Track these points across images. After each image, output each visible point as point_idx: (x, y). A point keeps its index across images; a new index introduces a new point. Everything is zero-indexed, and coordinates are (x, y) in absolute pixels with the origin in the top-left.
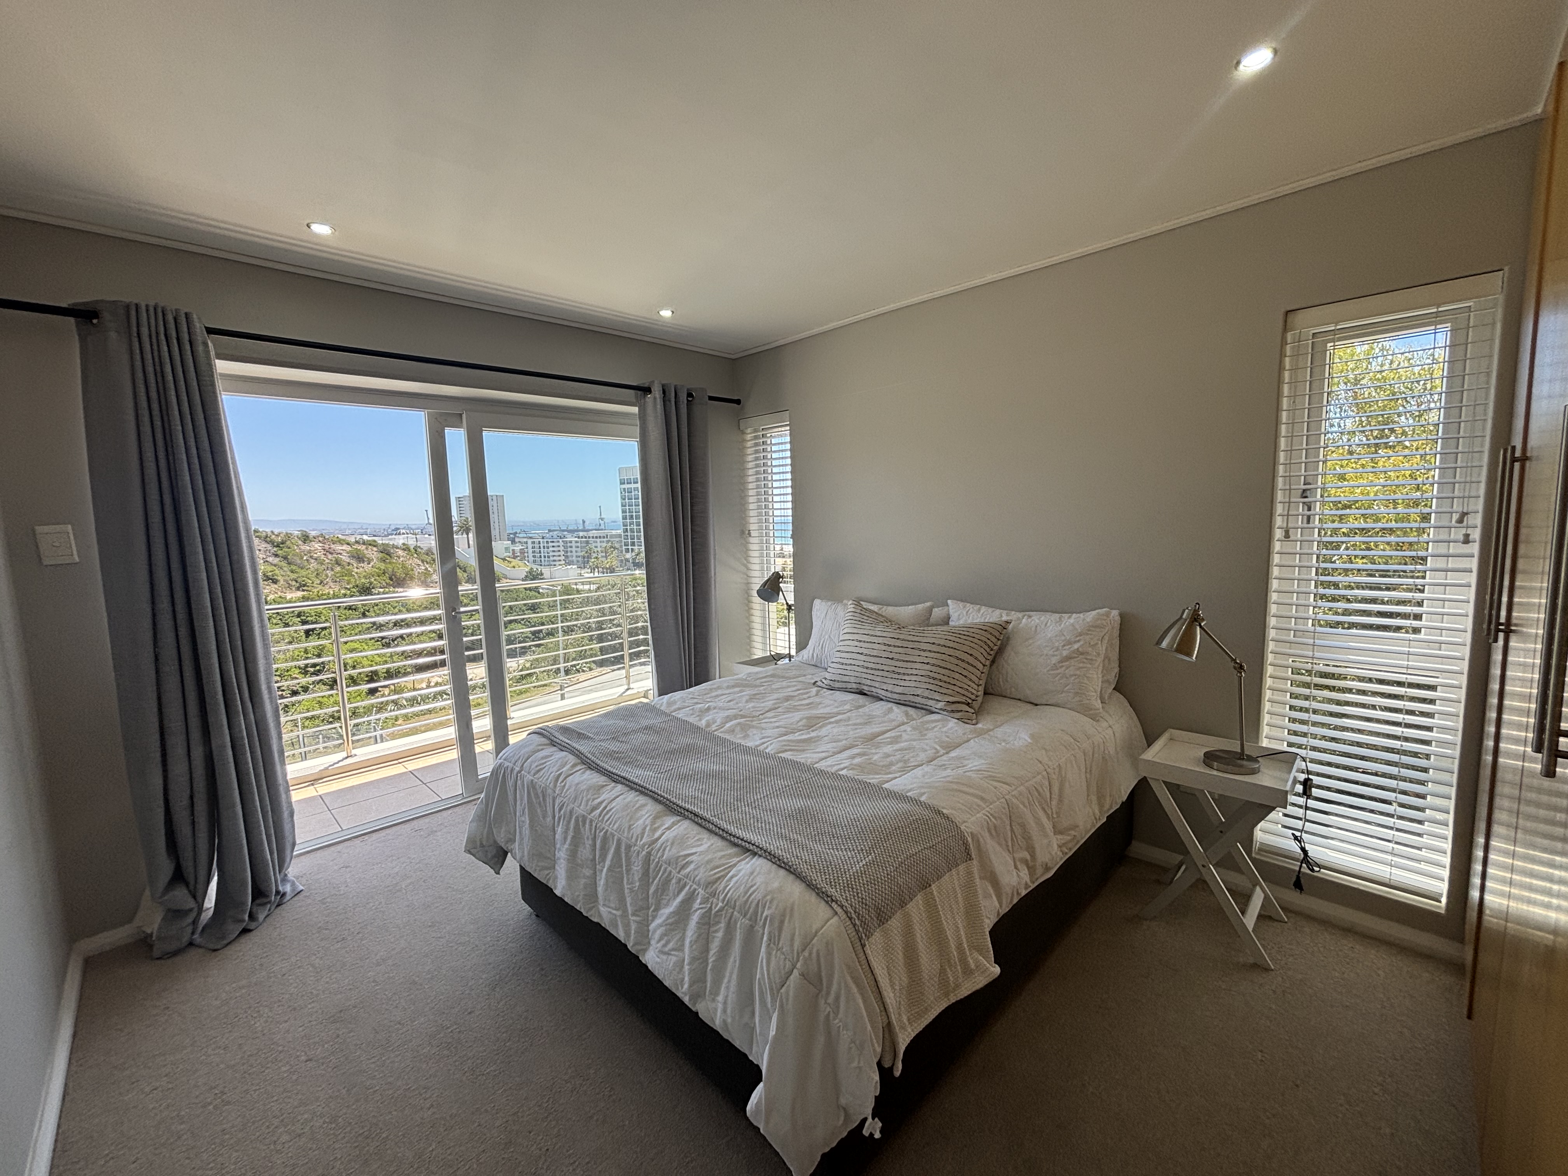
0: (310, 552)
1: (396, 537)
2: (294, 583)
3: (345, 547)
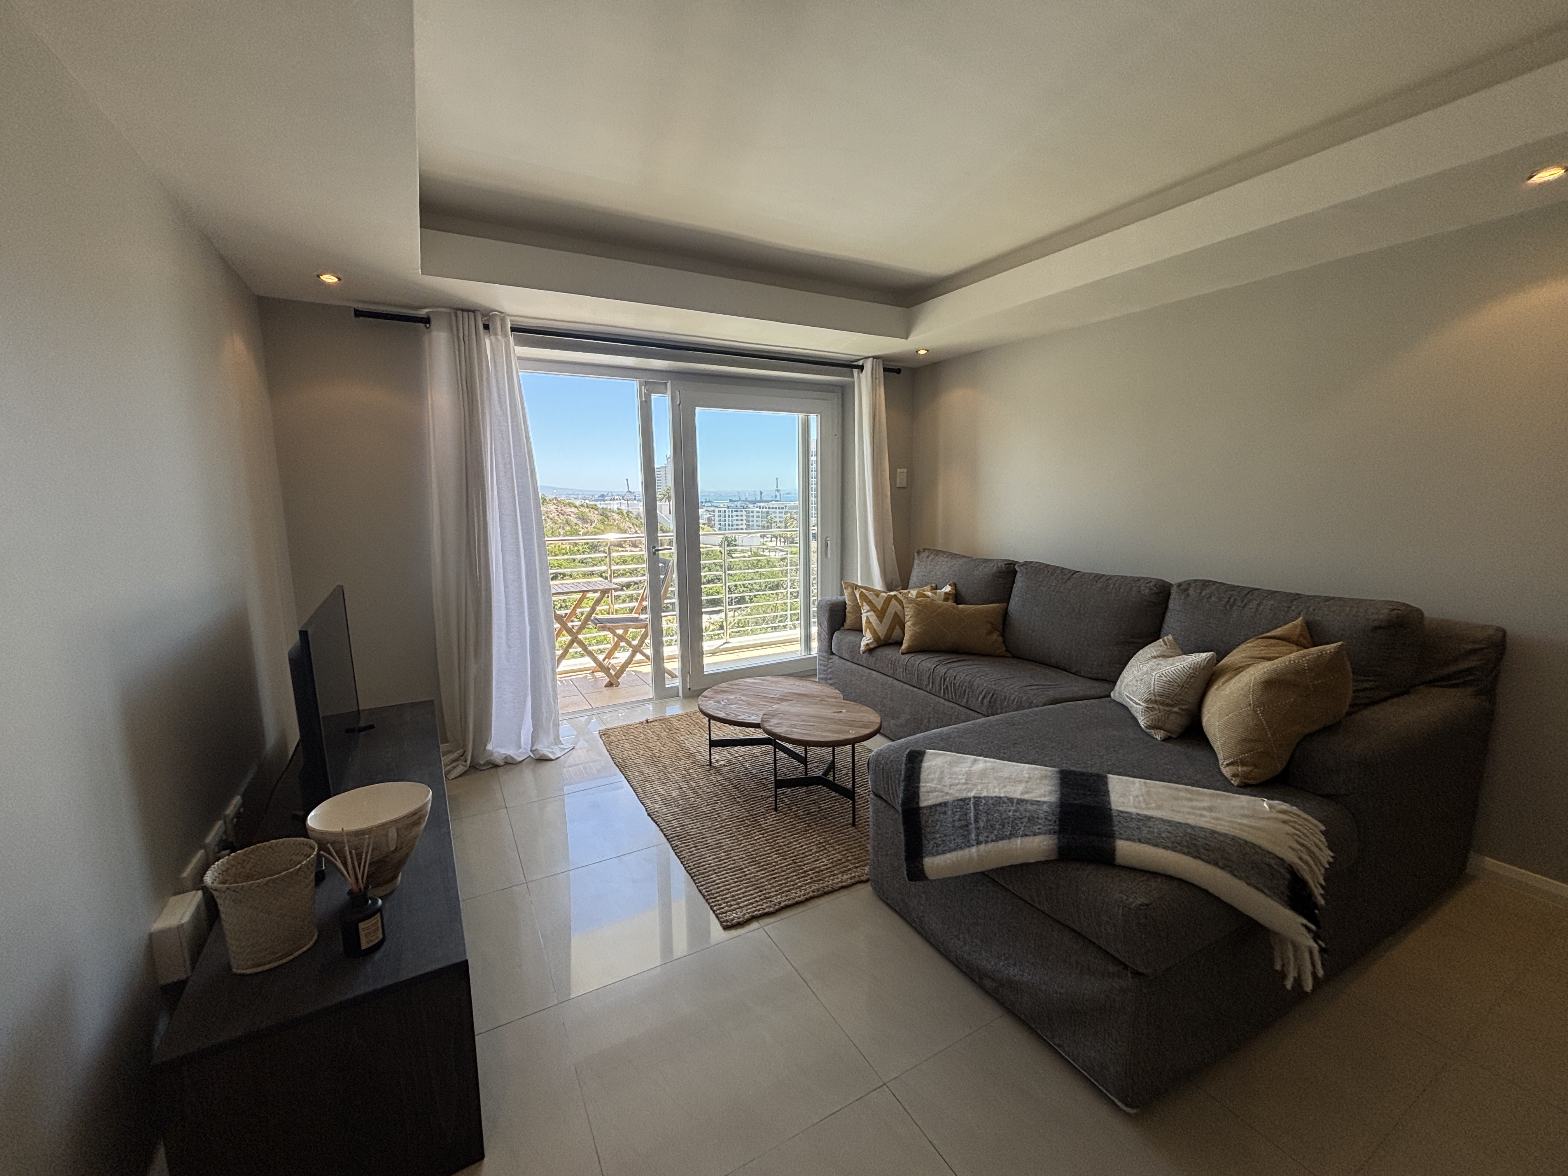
3: (573, 509)
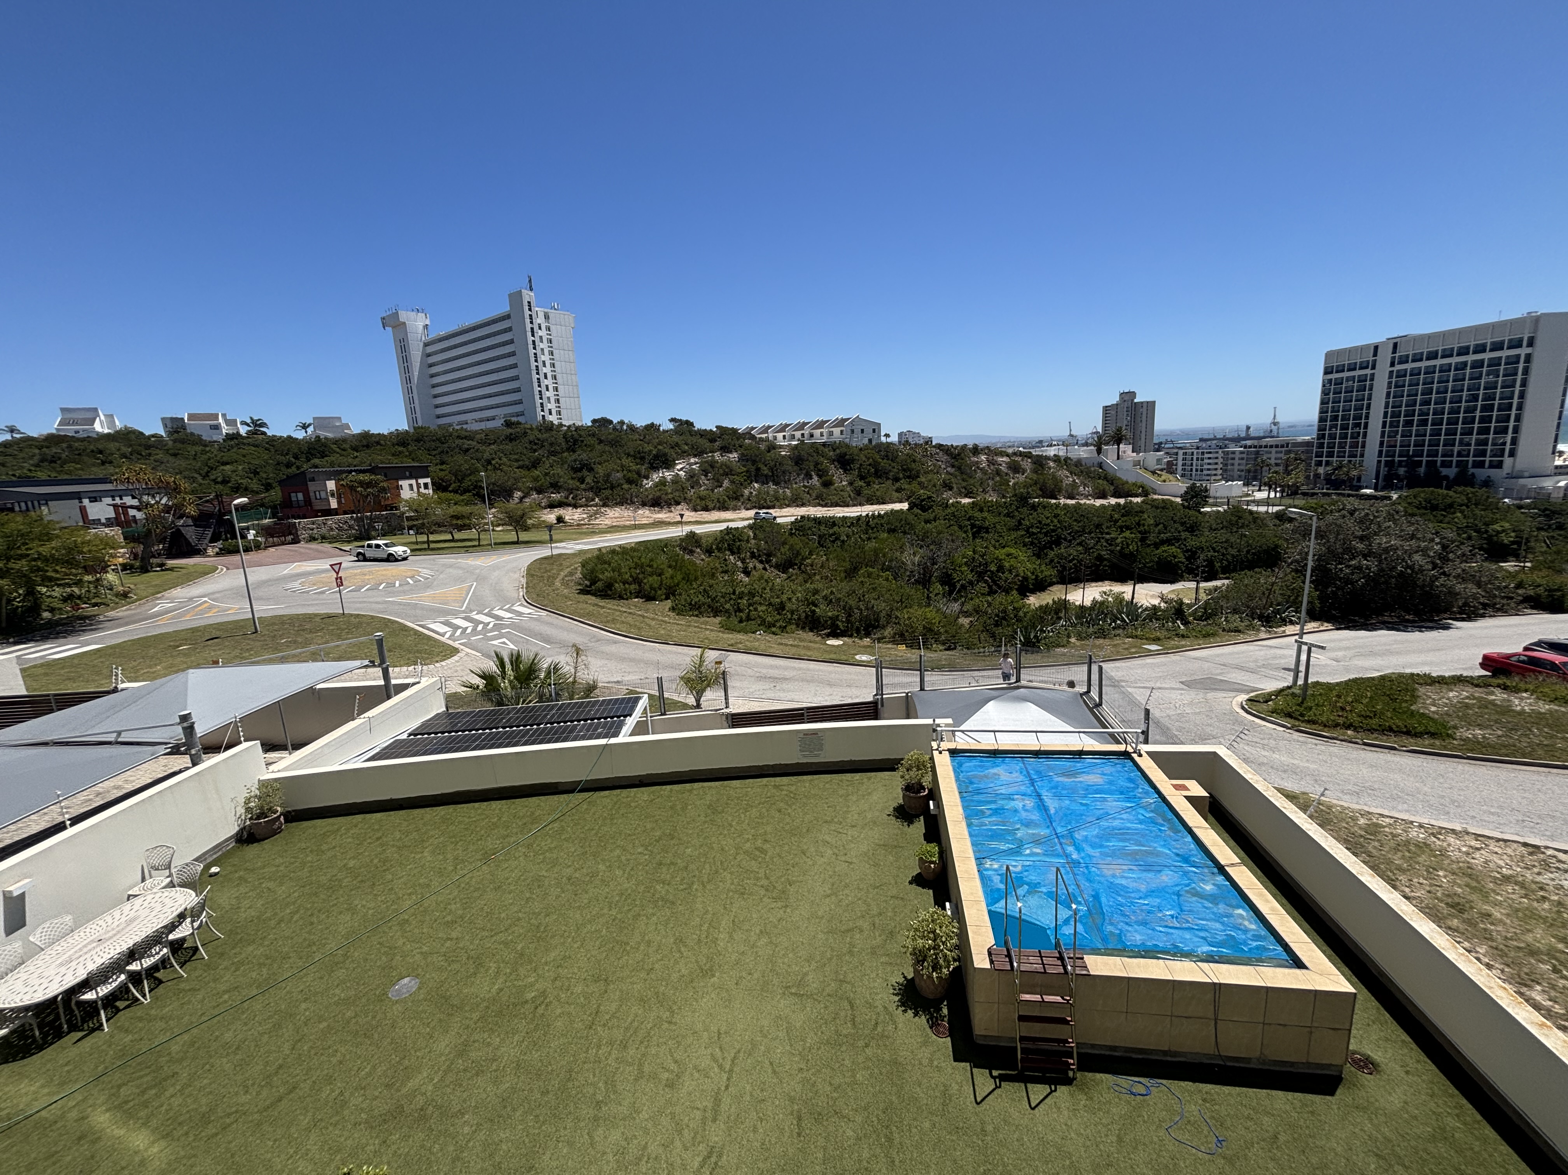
0: (977, 463)
1: (1049, 448)
2: (963, 490)
3: (1005, 459)
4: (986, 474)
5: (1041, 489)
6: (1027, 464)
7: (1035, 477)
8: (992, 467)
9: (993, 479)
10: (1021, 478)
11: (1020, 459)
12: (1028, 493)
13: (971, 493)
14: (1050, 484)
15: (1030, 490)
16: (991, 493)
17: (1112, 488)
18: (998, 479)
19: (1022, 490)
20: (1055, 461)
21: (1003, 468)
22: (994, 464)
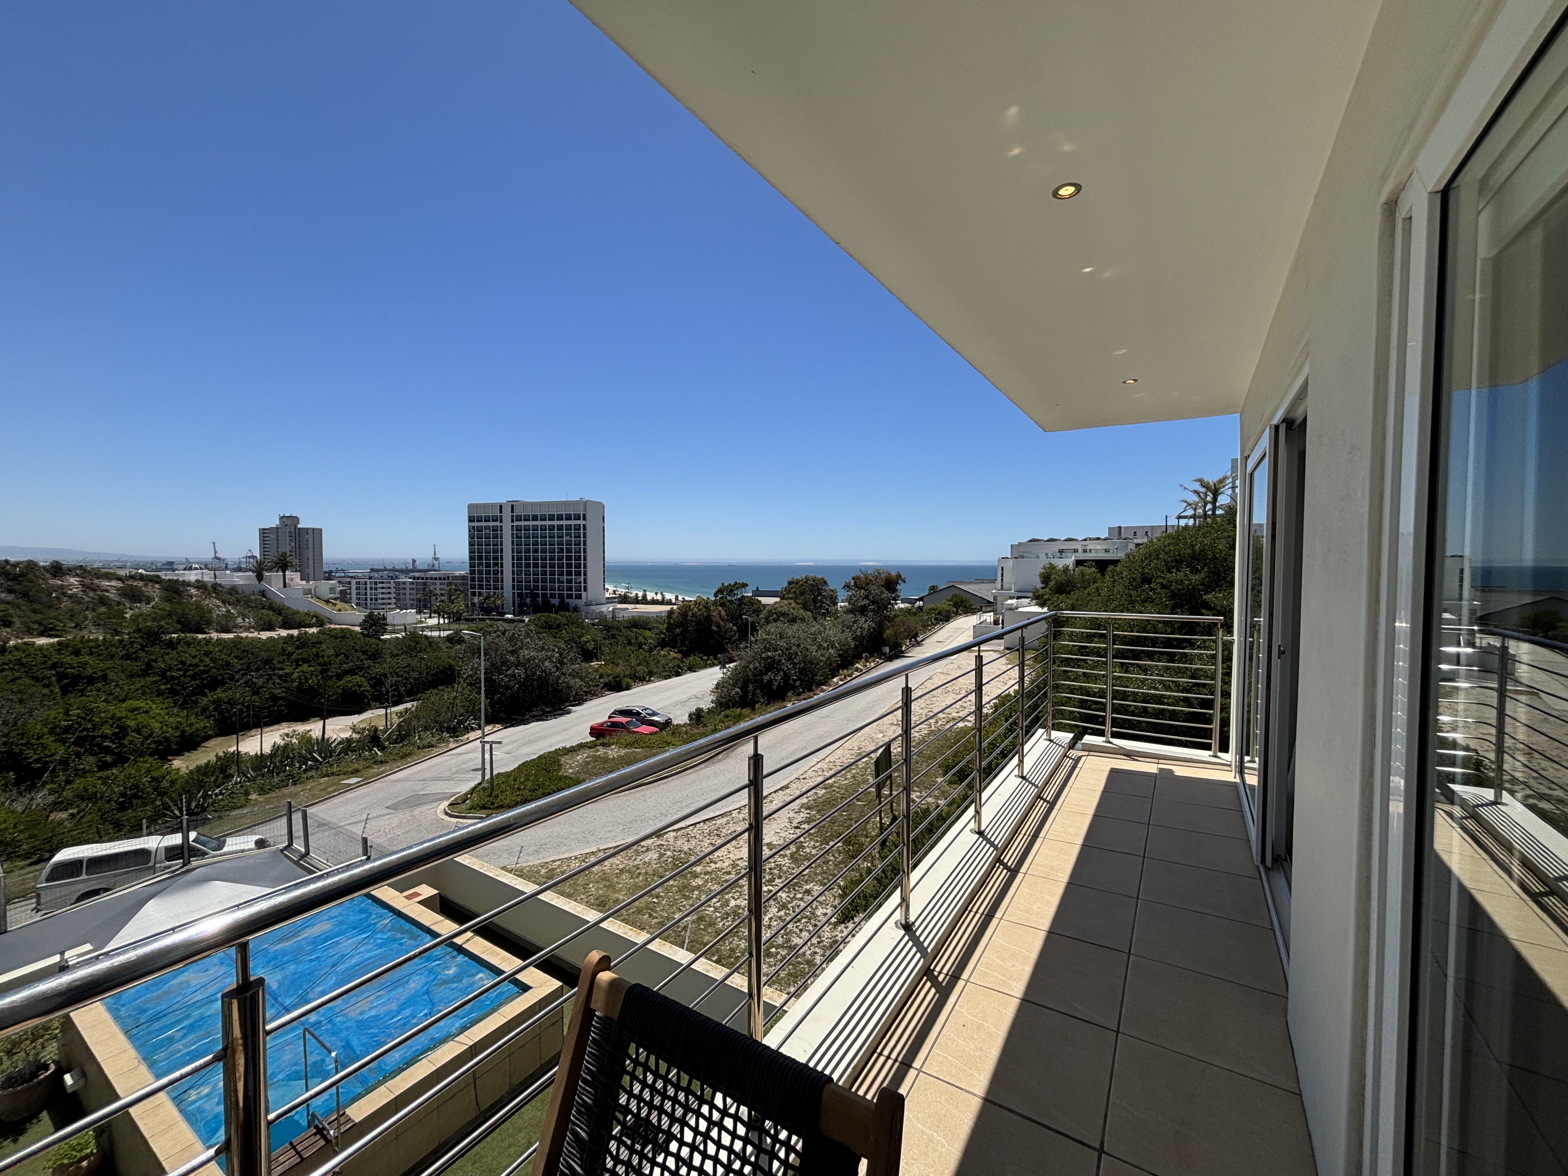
0: (62, 587)
1: (186, 572)
2: (36, 626)
3: (114, 583)
4: (79, 603)
5: (179, 622)
6: (154, 592)
7: (168, 606)
8: (91, 594)
9: (94, 610)
10: (146, 608)
11: (141, 584)
12: (161, 627)
13: (52, 629)
14: (193, 616)
15: (163, 623)
16: (92, 628)
17: (280, 619)
18: (103, 609)
19: (149, 624)
20: (198, 588)
21: (112, 595)
22: (94, 590)
